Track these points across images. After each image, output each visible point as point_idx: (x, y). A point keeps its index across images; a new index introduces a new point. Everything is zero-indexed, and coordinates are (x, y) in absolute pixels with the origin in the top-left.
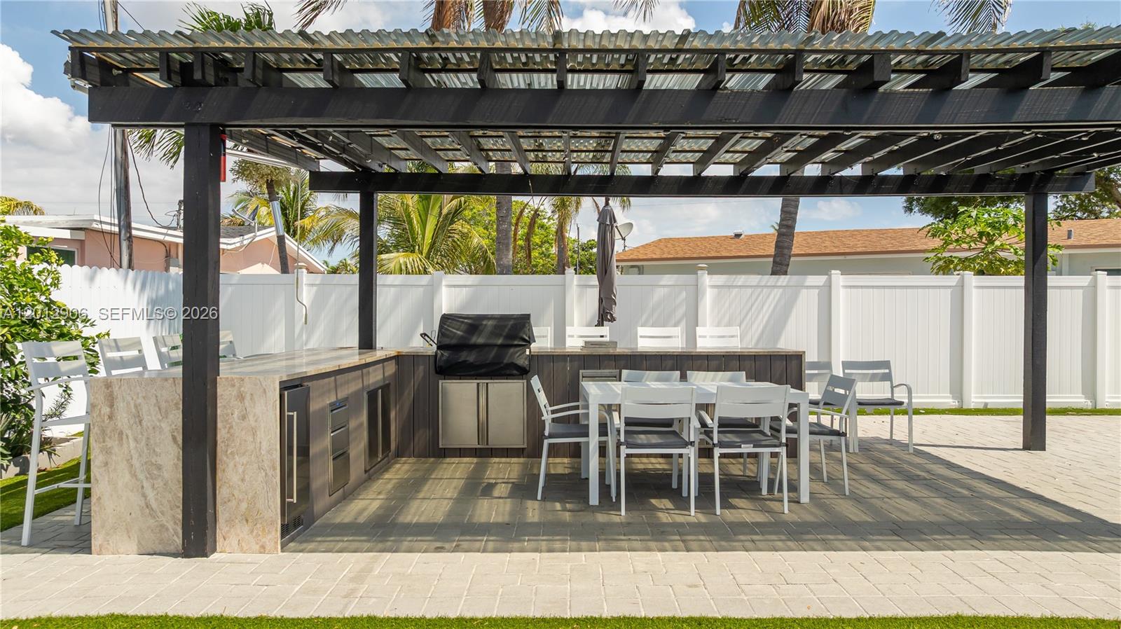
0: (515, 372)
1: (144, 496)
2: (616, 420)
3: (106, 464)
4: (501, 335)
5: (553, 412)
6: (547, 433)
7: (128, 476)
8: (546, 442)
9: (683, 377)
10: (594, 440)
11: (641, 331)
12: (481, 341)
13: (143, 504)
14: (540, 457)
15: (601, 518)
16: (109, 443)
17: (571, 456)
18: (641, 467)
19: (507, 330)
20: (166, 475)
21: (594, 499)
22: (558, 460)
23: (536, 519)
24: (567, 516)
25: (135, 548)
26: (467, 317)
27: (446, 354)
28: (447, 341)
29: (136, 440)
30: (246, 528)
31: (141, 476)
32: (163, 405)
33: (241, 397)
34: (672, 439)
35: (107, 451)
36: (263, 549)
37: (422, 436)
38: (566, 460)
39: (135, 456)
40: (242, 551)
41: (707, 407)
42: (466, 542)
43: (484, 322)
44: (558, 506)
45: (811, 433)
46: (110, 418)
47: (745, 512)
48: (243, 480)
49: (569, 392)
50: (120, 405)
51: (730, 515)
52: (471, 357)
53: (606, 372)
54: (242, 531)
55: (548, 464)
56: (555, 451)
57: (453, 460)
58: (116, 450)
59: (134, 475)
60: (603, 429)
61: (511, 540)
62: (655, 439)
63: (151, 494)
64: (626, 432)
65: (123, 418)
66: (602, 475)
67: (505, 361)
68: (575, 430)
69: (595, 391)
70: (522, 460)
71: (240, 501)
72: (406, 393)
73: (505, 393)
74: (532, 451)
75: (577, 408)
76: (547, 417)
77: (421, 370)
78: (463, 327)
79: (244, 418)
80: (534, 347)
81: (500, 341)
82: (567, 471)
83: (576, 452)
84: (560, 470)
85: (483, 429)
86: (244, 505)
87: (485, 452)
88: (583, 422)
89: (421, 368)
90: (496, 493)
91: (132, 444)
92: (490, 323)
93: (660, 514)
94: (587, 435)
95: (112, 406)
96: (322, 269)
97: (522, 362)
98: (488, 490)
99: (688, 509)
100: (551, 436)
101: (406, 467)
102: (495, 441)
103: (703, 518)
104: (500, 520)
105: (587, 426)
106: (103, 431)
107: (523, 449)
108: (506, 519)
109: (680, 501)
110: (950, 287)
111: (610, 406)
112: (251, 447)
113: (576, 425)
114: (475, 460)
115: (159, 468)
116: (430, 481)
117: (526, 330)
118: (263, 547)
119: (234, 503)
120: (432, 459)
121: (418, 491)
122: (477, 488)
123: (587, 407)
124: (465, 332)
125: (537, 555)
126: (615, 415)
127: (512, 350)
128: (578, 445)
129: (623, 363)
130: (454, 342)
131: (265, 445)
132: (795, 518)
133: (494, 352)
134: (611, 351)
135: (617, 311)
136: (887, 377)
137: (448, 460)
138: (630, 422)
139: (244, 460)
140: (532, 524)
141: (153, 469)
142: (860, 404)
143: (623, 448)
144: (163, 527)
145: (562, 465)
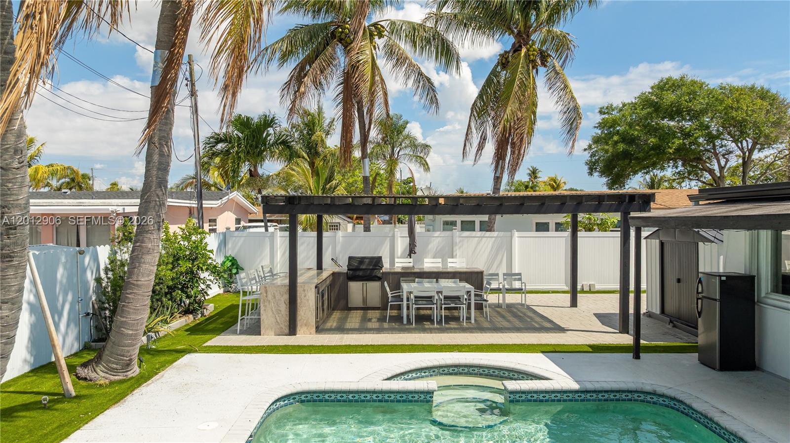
0: (377, 279)
1: (276, 319)
2: (412, 297)
3: (265, 310)
4: (371, 265)
5: (392, 294)
6: (390, 301)
7: (271, 313)
8: (389, 304)
9: (437, 282)
10: (405, 303)
11: (426, 260)
12: (364, 267)
13: (275, 321)
14: (387, 310)
15: (407, 327)
16: (266, 304)
17: (398, 310)
18: (422, 313)
19: (373, 263)
20: (283, 313)
21: (405, 321)
22: (393, 311)
23: (387, 327)
24: (397, 326)
25: (273, 333)
26: (358, 258)
27: (351, 272)
28: (351, 267)
29: (274, 303)
30: (306, 328)
31: (275, 313)
32: (282, 293)
33: (304, 291)
34: (430, 302)
35: (265, 306)
36: (311, 334)
37: (342, 303)
38: (395, 311)
39: (273, 307)
40: (305, 334)
41: (441, 292)
42: (367, 332)
43: (365, 260)
44: (394, 324)
45: (475, 300)
46: (266, 297)
47: (453, 325)
48: (305, 314)
49: (397, 287)
50: (269, 293)
51: (447, 326)
52: (361, 273)
53: (411, 278)
54: (305, 328)
55: (389, 313)
56: (392, 308)
57: (354, 311)
58: (268, 306)
59: (273, 313)
60: (408, 299)
61: (380, 332)
62: (424, 302)
63: (278, 319)
64: (415, 300)
65: (270, 297)
66: (408, 316)
67: (373, 275)
68: (399, 300)
69: (406, 287)
70: (379, 311)
71: (304, 320)
72: (336, 287)
73: (373, 287)
74: (384, 308)
75: (399, 292)
76: (390, 295)
77: (342, 278)
78: (357, 262)
79: (305, 296)
80: (384, 270)
81: (371, 267)
82: (396, 315)
83: (399, 308)
84: (394, 314)
85: (365, 300)
86: (305, 321)
87: (366, 309)
88: (402, 297)
89: (342, 277)
90: (373, 321)
91: (273, 304)
92: (367, 260)
93: (426, 326)
94: (403, 301)
95: (266, 293)
96: (256, 211)
97: (379, 275)
98: (370, 320)
99: (434, 324)
100: (391, 302)
101: (338, 314)
102: (369, 305)
103: (438, 327)
104: (376, 327)
105: (403, 299)
106: (264, 301)
107: (379, 307)
108: (378, 327)
109: (432, 322)
110: (565, 237)
111: (411, 292)
112: (307, 305)
113: (399, 298)
114: (362, 311)
115: (280, 311)
116: (349, 318)
117: (381, 263)
118: (311, 333)
119: (302, 321)
120: (346, 311)
121: (347, 320)
122: (365, 320)
123: (403, 292)
124: (358, 264)
125: (388, 335)
126: (412, 295)
127: (376, 271)
128: (400, 304)
129: (416, 275)
130: (354, 268)
131: (311, 304)
132: (467, 326)
133: (369, 272)
134: (413, 271)
135: (417, 250)
136: (520, 279)
137: (352, 311)
138: (416, 297)
139: (305, 308)
140: (386, 328)
141: (279, 311)
142: (507, 290)
143: (414, 305)
144: (282, 328)
145: (395, 313)
